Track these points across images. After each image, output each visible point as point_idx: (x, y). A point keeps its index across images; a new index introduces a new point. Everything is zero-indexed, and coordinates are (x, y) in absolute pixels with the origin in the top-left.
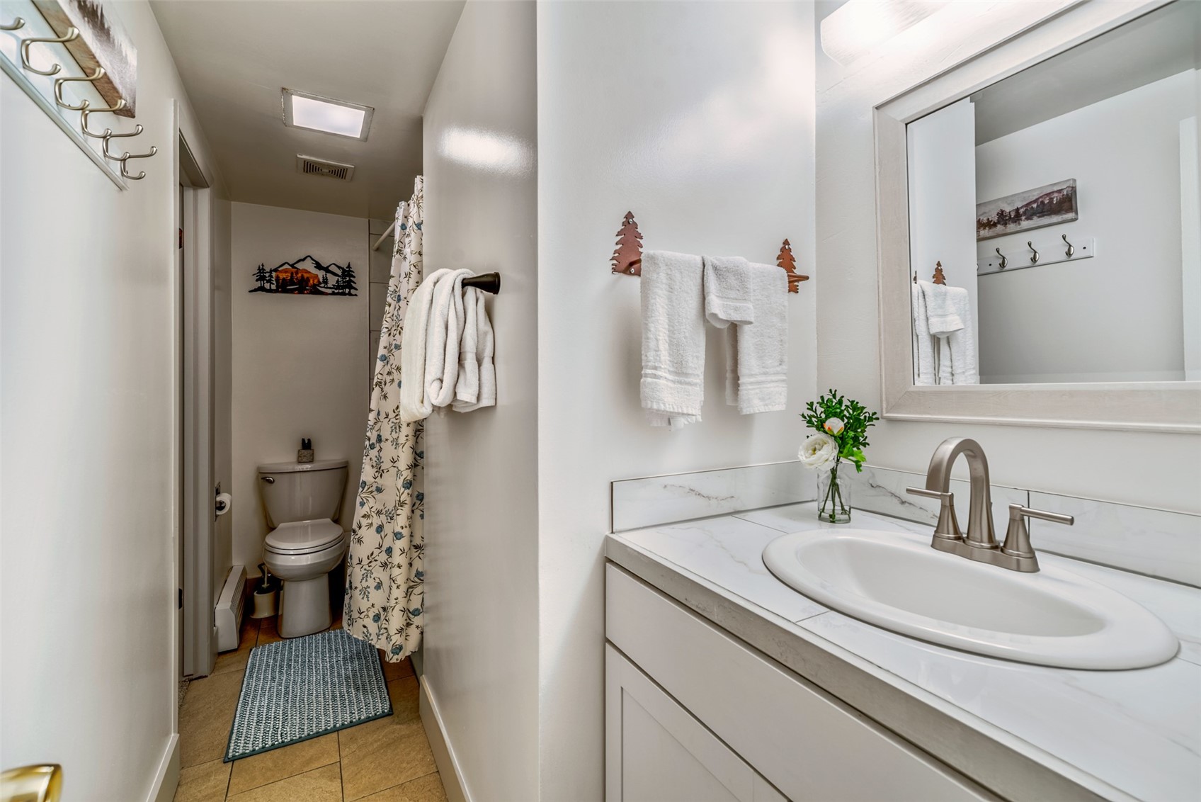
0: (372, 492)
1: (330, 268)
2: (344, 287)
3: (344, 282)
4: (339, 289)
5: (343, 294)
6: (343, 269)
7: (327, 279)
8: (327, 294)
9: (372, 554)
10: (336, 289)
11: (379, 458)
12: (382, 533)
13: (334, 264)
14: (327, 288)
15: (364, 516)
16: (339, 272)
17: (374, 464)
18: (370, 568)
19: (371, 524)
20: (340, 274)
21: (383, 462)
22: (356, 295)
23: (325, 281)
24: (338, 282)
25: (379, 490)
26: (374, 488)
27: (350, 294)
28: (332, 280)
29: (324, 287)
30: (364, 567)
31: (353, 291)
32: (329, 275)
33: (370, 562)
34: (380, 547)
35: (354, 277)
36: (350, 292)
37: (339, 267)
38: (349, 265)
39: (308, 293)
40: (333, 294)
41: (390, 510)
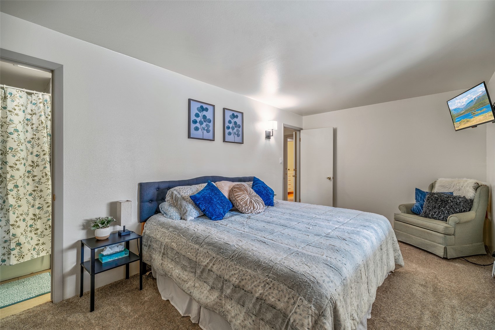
0: (16, 208)
9: (25, 229)
11: (18, 194)
12: (26, 221)
15: (17, 217)
17: (15, 197)
18: (26, 234)
19: (20, 219)
21: (20, 195)
25: (20, 206)
26: (17, 206)
30: (24, 235)
33: (26, 232)
34: (27, 226)
41: (26, 212)
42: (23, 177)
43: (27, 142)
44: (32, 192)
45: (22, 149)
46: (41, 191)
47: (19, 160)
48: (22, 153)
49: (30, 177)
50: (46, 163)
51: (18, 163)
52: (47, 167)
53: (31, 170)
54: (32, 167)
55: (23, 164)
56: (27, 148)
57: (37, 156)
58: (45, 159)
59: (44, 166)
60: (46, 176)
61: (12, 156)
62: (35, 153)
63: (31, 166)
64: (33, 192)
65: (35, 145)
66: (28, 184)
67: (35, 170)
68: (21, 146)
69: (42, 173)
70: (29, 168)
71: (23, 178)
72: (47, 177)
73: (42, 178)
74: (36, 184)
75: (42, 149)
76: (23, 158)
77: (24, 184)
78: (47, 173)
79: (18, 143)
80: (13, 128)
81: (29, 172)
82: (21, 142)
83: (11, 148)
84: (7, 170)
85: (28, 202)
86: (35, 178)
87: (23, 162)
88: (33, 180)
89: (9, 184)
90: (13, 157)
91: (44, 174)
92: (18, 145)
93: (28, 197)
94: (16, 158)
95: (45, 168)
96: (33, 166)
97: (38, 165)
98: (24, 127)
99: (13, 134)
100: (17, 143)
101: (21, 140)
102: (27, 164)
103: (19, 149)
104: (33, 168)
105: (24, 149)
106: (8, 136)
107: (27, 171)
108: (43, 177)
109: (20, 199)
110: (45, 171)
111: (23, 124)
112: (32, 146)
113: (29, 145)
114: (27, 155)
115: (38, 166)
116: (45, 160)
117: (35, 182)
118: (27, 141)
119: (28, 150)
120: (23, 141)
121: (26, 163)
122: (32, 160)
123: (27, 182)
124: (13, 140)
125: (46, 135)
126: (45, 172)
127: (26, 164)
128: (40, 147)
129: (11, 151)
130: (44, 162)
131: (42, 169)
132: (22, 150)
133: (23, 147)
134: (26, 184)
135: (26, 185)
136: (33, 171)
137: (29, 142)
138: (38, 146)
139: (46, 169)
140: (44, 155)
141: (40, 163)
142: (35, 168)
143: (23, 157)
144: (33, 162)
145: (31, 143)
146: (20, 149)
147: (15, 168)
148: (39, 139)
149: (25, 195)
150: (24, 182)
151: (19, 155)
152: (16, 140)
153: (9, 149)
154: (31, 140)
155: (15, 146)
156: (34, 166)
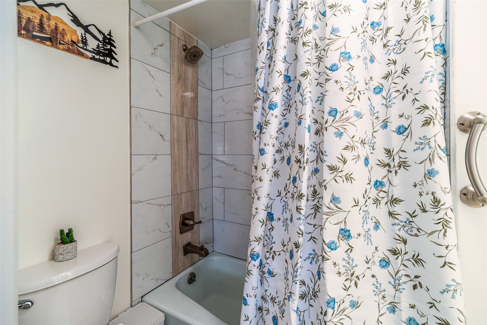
0: (344, 310)
1: (89, 28)
2: (104, 55)
3: (105, 49)
4: (100, 56)
5: (104, 62)
6: (104, 34)
7: (85, 39)
8: (87, 57)
10: (97, 54)
11: (349, 261)
13: (94, 25)
14: (86, 50)
16: (101, 37)
17: (342, 270)
20: (101, 39)
21: (356, 266)
22: (117, 67)
23: (85, 42)
24: (98, 46)
25: (355, 305)
26: (347, 304)
27: (111, 64)
28: (92, 44)
29: (83, 48)
31: (113, 62)
32: (88, 36)
35: (115, 47)
36: (111, 62)
37: (100, 32)
38: (110, 33)
39: (64, 50)
40: (93, 58)
42: (362, 201)
43: (372, 90)
44: (389, 254)
45: (358, 110)
46: (417, 260)
47: (353, 148)
48: (358, 122)
49: (383, 202)
50: (436, 156)
51: (348, 155)
52: (437, 172)
53: (385, 180)
54: (387, 168)
55: (362, 159)
56: (372, 108)
57: (401, 130)
58: (432, 140)
59: (428, 166)
60: (436, 207)
61: (335, 133)
62: (395, 123)
63: (385, 166)
64: (392, 258)
65: (394, 95)
66: (377, 226)
67: (395, 180)
68: (356, 102)
69: (421, 195)
70: (380, 173)
71: (364, 208)
72: (441, 214)
73: (418, 212)
74: (399, 230)
75: (418, 104)
76: (362, 141)
77: (366, 227)
78: (439, 195)
79: (350, 93)
80: (338, 52)
81: (378, 184)
82: (357, 90)
83: (333, 112)
84: (324, 179)
85: (378, 290)
86: (397, 208)
87: (363, 151)
88: (390, 214)
89: (327, 223)
90: (338, 138)
91: (427, 200)
92: (349, 101)
93: (376, 269)
94: (345, 140)
95: (430, 174)
96: (389, 165)
97: (404, 162)
98: (364, 45)
99: (337, 69)
100: (347, 92)
101: (358, 82)
102: (373, 161)
103: (352, 111)
104: (390, 172)
105: (365, 110)
106: (327, 77)
107: (372, 183)
108: (424, 211)
109: (354, 278)
110: (430, 186)
111: (361, 35)
112: (384, 102)
113: (378, 100)
114: (372, 131)
115: (403, 164)
116: (432, 144)
117: (396, 221)
118: (372, 88)
119: (376, 115)
120: (361, 86)
121: (371, 157)
122: (387, 148)
123: (374, 220)
124: (338, 86)
125: (430, 48)
126: (433, 194)
127: (370, 161)
128: (410, 97)
129: (333, 118)
130: (427, 151)
131: (419, 177)
132: (359, 115)
133: (362, 105)
134: (371, 225)
135: (372, 229)
136: (390, 183)
137: (378, 90)
138: (403, 97)
139: (437, 178)
140: (427, 123)
141: (412, 157)
142: (396, 172)
143: (363, 136)
144: (388, 152)
145: (384, 93)
146: (355, 111)
147: (341, 171)
148: (405, 71)
149: (369, 265)
150: (365, 219)
151: (351, 130)
152: (345, 86)
153: (330, 113)
154: (383, 82)
155: (341, 105)
156: (392, 164)
